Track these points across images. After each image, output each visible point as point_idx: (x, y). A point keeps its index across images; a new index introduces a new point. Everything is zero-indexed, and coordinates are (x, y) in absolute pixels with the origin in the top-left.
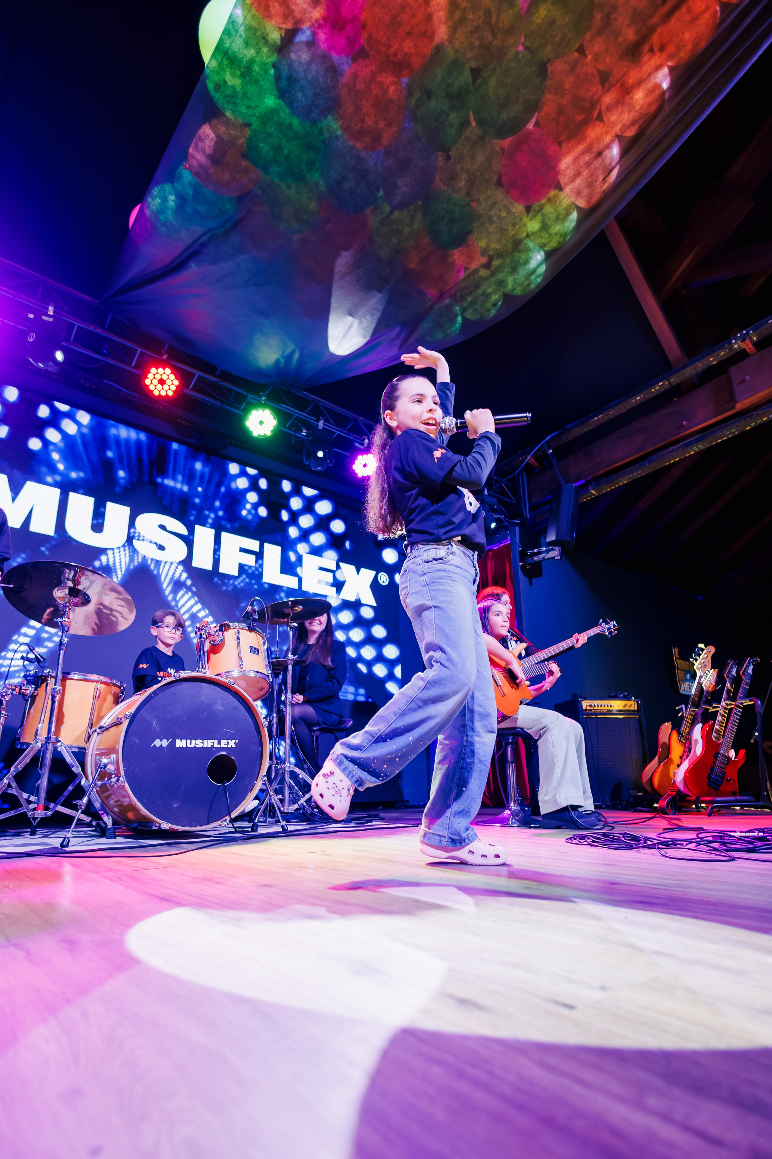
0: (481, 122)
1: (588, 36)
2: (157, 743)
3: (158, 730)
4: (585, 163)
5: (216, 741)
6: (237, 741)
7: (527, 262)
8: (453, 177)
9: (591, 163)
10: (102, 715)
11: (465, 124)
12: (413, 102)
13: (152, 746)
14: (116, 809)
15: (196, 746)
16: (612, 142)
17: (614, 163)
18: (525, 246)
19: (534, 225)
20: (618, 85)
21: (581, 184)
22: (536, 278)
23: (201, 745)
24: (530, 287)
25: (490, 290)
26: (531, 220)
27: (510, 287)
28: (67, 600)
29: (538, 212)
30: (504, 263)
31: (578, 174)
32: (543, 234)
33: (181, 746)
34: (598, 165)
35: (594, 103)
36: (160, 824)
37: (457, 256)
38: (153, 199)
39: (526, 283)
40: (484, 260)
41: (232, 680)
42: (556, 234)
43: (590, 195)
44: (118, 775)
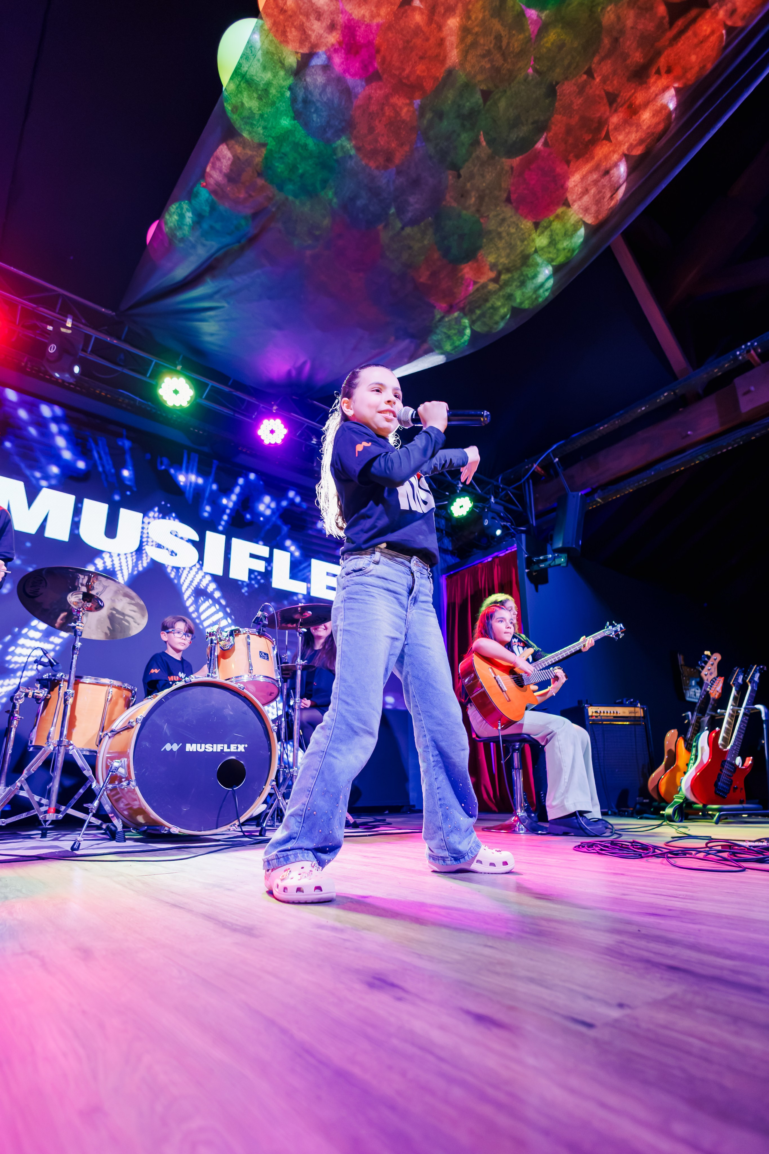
0: (491, 142)
1: (596, 59)
2: (168, 747)
3: (168, 734)
4: (593, 181)
5: (226, 746)
6: (246, 746)
7: (535, 276)
8: (463, 195)
9: (599, 181)
10: (113, 719)
11: (476, 143)
12: (425, 122)
13: (162, 750)
14: (126, 813)
15: (207, 750)
16: (620, 160)
17: (621, 181)
18: (533, 261)
19: (542, 240)
20: (626, 106)
21: (588, 202)
22: (544, 292)
23: (211, 750)
24: (538, 301)
25: (499, 304)
26: (539, 236)
27: (518, 300)
28: (80, 605)
29: (546, 228)
30: (512, 277)
31: (586, 191)
32: (551, 249)
33: (191, 750)
34: (605, 183)
35: (602, 123)
36: (170, 828)
37: (467, 271)
38: (171, 216)
39: (534, 296)
40: (492, 275)
41: (242, 685)
42: (564, 249)
43: (598, 212)
44: (128, 779)
